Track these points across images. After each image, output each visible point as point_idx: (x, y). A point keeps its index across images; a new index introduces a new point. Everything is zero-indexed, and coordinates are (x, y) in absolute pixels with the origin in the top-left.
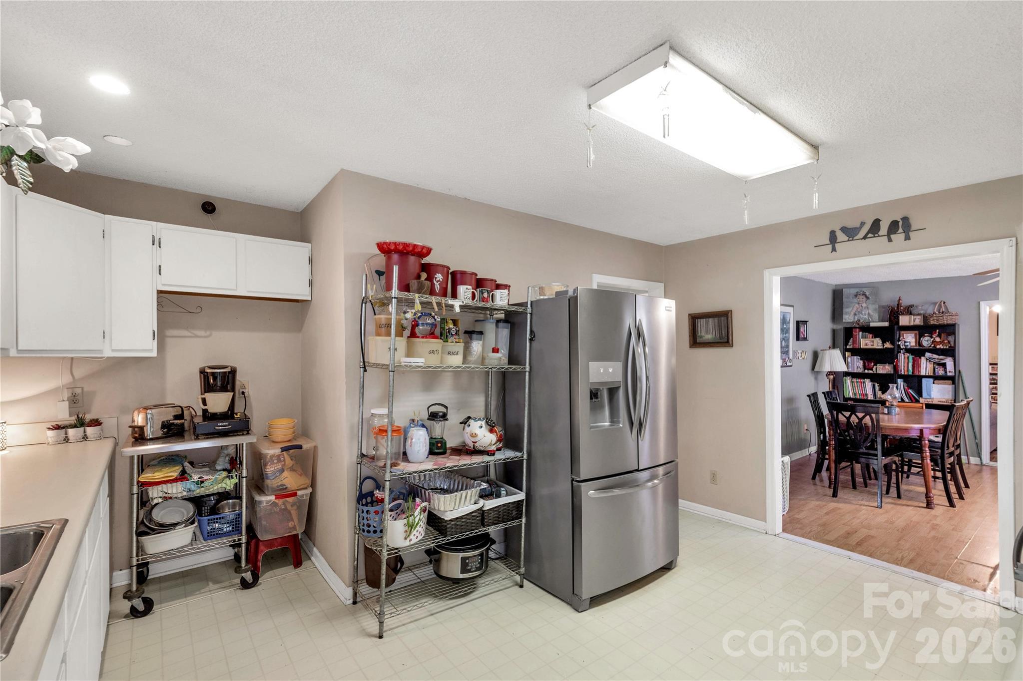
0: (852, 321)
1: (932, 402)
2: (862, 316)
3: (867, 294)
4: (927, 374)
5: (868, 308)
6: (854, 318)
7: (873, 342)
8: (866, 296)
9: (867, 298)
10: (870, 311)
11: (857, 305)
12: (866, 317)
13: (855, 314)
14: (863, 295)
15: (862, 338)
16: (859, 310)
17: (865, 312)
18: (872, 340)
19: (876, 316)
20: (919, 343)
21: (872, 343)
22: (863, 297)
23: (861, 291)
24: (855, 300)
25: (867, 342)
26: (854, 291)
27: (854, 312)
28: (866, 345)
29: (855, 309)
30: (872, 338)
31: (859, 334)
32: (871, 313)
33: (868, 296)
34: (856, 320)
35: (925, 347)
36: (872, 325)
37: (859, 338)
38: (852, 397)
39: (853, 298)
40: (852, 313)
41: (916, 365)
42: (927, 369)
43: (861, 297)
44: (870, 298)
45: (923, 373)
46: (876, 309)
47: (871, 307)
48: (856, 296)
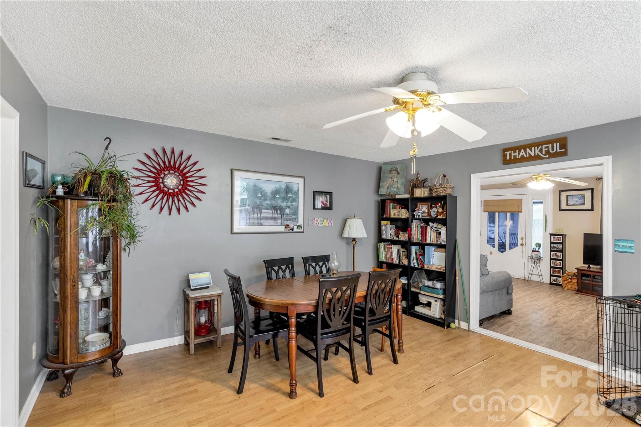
0: (385, 194)
1: (432, 268)
2: (392, 189)
3: (399, 169)
4: (432, 242)
5: (397, 182)
6: (387, 191)
7: (399, 212)
8: (397, 171)
9: (398, 173)
10: (399, 185)
11: (390, 180)
12: (395, 190)
13: (388, 188)
14: (395, 170)
15: (392, 209)
16: (391, 184)
17: (395, 185)
18: (399, 210)
19: (402, 189)
20: (429, 213)
21: (398, 214)
22: (395, 172)
23: (394, 167)
24: (390, 175)
25: (395, 212)
26: (389, 167)
27: (388, 185)
28: (394, 215)
29: (389, 183)
30: (399, 208)
31: (390, 205)
32: (399, 187)
33: (399, 171)
34: (388, 192)
35: (432, 217)
36: (398, 197)
37: (390, 209)
38: (384, 260)
39: (388, 173)
40: (386, 187)
41: (424, 234)
42: (432, 237)
43: (394, 172)
44: (400, 173)
45: (428, 241)
46: (403, 183)
47: (400, 181)
48: (390, 171)
